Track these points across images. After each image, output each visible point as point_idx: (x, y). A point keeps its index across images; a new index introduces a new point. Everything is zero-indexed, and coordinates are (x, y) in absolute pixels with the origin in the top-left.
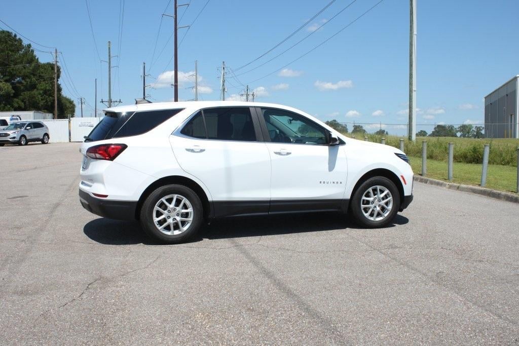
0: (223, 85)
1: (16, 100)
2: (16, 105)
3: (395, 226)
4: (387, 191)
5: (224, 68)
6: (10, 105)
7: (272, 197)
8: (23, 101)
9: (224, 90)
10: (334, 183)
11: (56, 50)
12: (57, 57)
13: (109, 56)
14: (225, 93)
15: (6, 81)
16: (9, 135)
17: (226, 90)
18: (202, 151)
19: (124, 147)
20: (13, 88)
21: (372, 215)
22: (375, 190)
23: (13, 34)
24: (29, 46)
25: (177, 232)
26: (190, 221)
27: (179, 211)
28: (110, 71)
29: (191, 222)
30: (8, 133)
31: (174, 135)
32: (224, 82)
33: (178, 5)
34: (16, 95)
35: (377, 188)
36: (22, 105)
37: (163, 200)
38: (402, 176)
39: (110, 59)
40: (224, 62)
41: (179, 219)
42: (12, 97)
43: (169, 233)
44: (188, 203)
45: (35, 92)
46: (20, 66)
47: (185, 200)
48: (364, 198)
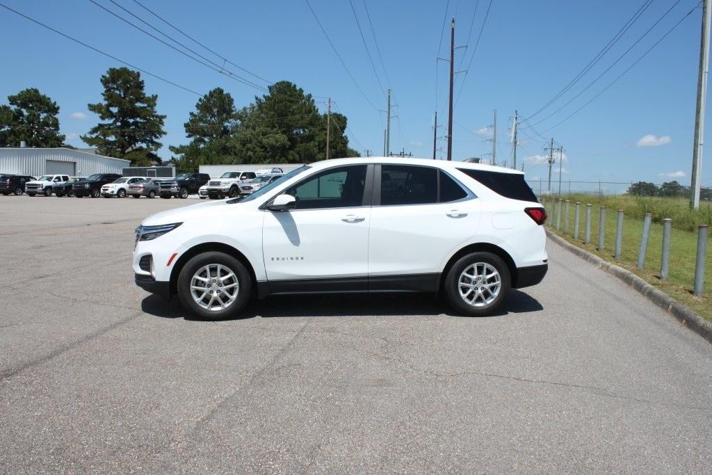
0: (515, 137)
1: (291, 152)
2: (291, 158)
5: (516, 118)
6: (285, 157)
8: (298, 153)
9: (515, 143)
11: (330, 100)
12: (330, 107)
13: (389, 105)
15: (284, 132)
16: (252, 188)
17: (518, 144)
20: (290, 140)
23: (293, 84)
24: (310, 96)
28: (389, 121)
30: (252, 186)
32: (516, 133)
33: (454, 47)
34: (291, 148)
36: (297, 157)
39: (389, 108)
40: (516, 111)
42: (288, 149)
45: (312, 144)
46: (298, 117)
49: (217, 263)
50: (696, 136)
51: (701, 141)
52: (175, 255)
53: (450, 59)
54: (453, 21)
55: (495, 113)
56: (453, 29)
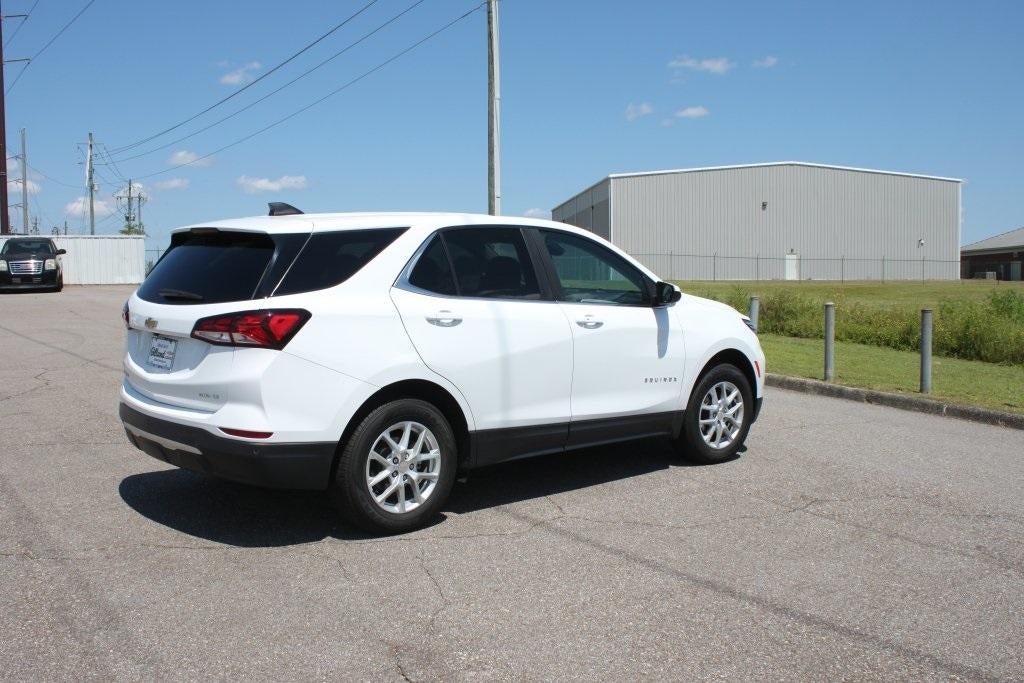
0: (91, 178)
3: (739, 456)
4: (735, 392)
5: (91, 146)
7: (574, 414)
9: (92, 187)
10: (665, 379)
14: (94, 193)
17: (96, 188)
18: (456, 322)
19: (303, 316)
21: (713, 439)
22: (719, 391)
25: (410, 506)
26: (435, 477)
27: (415, 458)
29: (436, 480)
31: (397, 286)
32: (92, 171)
35: (721, 385)
37: (386, 435)
38: (756, 362)
40: (90, 134)
41: (414, 475)
43: (396, 509)
44: (431, 439)
47: (426, 434)
48: (704, 406)
50: (491, 185)
51: (497, 192)
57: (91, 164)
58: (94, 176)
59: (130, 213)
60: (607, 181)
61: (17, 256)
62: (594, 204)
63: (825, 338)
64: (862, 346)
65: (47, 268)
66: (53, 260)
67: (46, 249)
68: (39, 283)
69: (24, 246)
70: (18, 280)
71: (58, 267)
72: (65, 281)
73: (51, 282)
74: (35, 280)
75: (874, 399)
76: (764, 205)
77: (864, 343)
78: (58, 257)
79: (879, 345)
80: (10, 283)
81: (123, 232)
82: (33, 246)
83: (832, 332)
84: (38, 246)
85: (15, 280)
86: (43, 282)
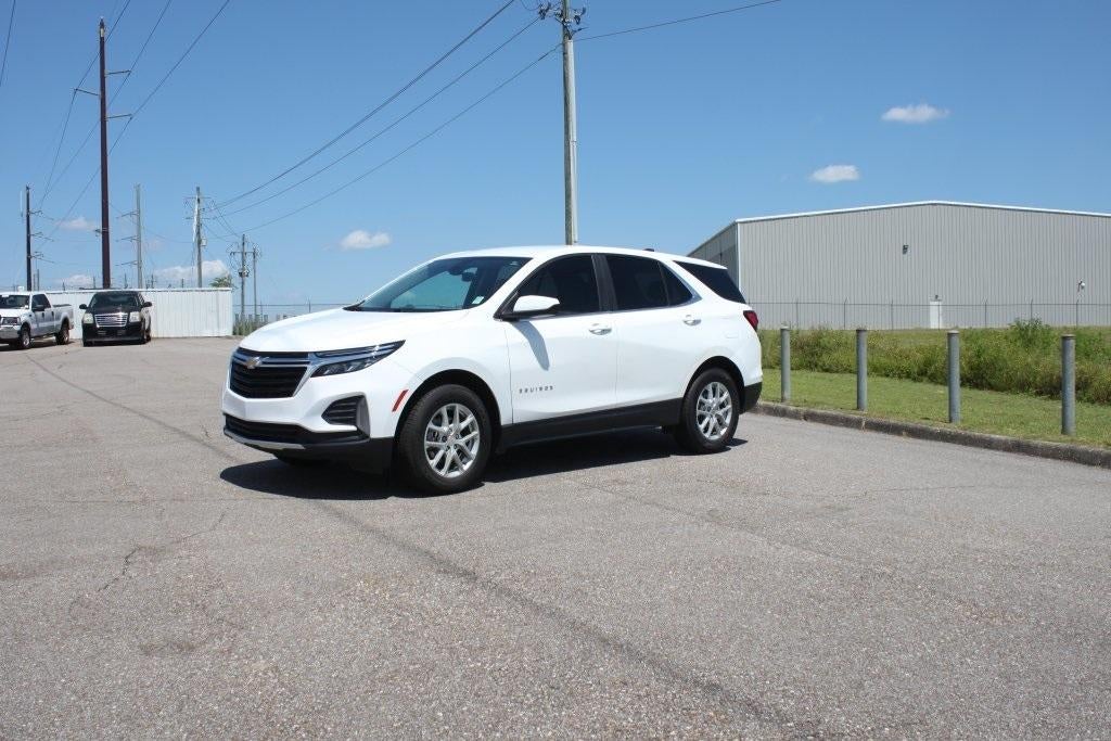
0: (198, 233)
9: (199, 242)
14: (202, 248)
17: (204, 242)
32: (199, 227)
33: (107, 71)
40: (198, 189)
49: (455, 402)
52: (404, 392)
53: (99, 93)
54: (102, 25)
55: (138, 192)
56: (102, 41)
57: (198, 219)
58: (201, 231)
59: (243, 269)
60: (734, 225)
61: (103, 309)
62: (723, 250)
63: (858, 373)
64: (886, 379)
65: (132, 321)
66: (137, 313)
67: (132, 301)
68: (123, 336)
69: (112, 299)
70: (103, 333)
71: (143, 320)
72: (153, 334)
73: (137, 334)
74: (120, 333)
75: (810, 417)
76: (905, 249)
77: (888, 376)
78: (144, 310)
79: (900, 377)
80: (96, 335)
81: (214, 285)
82: (122, 299)
83: (865, 369)
84: (125, 299)
85: (100, 333)
86: (128, 335)
